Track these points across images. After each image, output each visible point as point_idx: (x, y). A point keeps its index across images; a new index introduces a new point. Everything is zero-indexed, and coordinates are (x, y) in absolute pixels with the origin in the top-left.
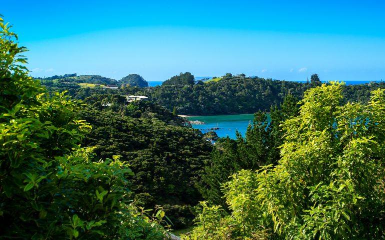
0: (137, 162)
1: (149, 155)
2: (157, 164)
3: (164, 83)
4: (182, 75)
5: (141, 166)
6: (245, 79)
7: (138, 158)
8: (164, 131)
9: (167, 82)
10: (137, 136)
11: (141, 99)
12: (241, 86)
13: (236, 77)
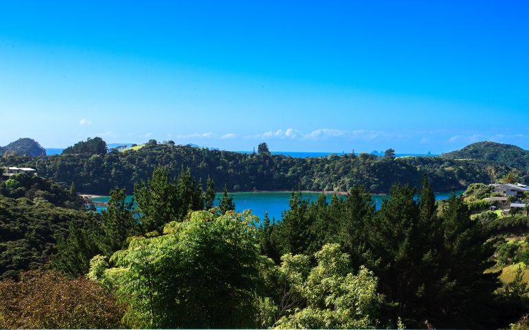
0: (6, 258)
1: (23, 248)
2: (34, 260)
3: (65, 151)
4: (90, 141)
5: (11, 262)
6: (174, 147)
7: (7, 252)
8: (49, 215)
9: (69, 150)
10: (9, 222)
11: (26, 171)
12: (168, 157)
13: (162, 145)
